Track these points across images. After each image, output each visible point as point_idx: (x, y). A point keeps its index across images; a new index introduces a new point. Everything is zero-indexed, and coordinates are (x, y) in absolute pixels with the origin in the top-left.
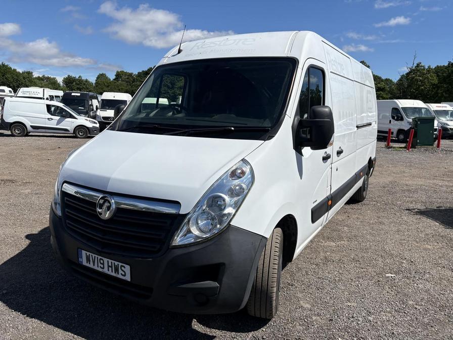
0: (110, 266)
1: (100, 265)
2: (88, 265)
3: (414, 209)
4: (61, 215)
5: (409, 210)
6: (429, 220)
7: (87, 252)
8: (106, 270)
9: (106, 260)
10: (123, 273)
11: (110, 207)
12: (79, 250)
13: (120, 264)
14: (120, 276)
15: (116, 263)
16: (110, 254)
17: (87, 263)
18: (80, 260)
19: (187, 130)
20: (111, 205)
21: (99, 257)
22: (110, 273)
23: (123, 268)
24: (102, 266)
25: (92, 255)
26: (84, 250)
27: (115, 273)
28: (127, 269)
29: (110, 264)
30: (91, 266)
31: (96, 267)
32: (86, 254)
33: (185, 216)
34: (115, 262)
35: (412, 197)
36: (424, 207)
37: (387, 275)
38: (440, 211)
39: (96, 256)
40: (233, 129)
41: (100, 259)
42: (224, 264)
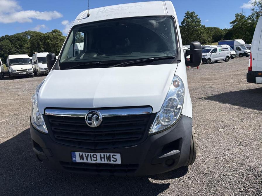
0: (103, 158)
1: (93, 159)
2: (82, 161)
3: (203, 98)
4: (47, 132)
5: (200, 98)
6: (213, 102)
7: (80, 153)
8: (99, 161)
9: (98, 155)
10: (115, 160)
11: (98, 118)
12: (72, 153)
13: (112, 154)
14: (112, 162)
15: (108, 154)
16: (103, 149)
17: (81, 160)
18: (74, 159)
19: (123, 63)
20: (99, 117)
21: (92, 154)
22: (103, 162)
23: (114, 156)
24: (95, 159)
25: (85, 154)
26: (76, 152)
27: (107, 161)
28: (118, 156)
29: (102, 156)
30: (85, 161)
31: (89, 161)
32: (79, 154)
33: (156, 114)
34: (106, 154)
35: (197, 92)
36: (206, 96)
37: (220, 130)
38: (214, 96)
39: (89, 154)
40: (153, 59)
41: (93, 155)
42: (181, 138)
